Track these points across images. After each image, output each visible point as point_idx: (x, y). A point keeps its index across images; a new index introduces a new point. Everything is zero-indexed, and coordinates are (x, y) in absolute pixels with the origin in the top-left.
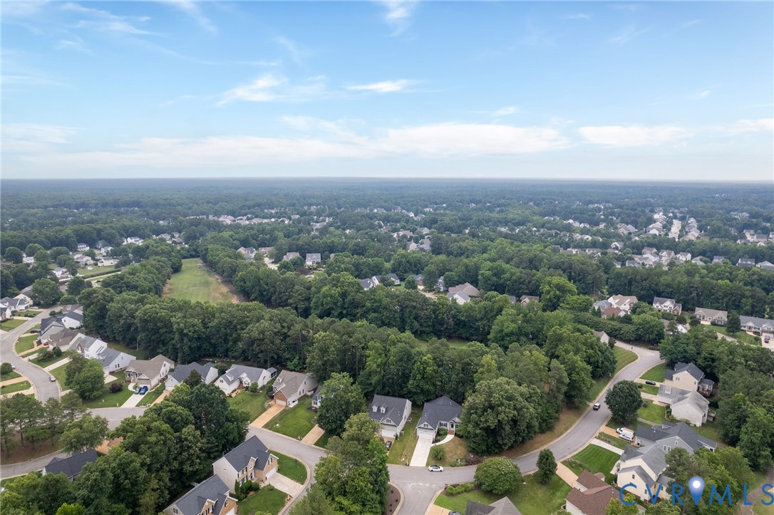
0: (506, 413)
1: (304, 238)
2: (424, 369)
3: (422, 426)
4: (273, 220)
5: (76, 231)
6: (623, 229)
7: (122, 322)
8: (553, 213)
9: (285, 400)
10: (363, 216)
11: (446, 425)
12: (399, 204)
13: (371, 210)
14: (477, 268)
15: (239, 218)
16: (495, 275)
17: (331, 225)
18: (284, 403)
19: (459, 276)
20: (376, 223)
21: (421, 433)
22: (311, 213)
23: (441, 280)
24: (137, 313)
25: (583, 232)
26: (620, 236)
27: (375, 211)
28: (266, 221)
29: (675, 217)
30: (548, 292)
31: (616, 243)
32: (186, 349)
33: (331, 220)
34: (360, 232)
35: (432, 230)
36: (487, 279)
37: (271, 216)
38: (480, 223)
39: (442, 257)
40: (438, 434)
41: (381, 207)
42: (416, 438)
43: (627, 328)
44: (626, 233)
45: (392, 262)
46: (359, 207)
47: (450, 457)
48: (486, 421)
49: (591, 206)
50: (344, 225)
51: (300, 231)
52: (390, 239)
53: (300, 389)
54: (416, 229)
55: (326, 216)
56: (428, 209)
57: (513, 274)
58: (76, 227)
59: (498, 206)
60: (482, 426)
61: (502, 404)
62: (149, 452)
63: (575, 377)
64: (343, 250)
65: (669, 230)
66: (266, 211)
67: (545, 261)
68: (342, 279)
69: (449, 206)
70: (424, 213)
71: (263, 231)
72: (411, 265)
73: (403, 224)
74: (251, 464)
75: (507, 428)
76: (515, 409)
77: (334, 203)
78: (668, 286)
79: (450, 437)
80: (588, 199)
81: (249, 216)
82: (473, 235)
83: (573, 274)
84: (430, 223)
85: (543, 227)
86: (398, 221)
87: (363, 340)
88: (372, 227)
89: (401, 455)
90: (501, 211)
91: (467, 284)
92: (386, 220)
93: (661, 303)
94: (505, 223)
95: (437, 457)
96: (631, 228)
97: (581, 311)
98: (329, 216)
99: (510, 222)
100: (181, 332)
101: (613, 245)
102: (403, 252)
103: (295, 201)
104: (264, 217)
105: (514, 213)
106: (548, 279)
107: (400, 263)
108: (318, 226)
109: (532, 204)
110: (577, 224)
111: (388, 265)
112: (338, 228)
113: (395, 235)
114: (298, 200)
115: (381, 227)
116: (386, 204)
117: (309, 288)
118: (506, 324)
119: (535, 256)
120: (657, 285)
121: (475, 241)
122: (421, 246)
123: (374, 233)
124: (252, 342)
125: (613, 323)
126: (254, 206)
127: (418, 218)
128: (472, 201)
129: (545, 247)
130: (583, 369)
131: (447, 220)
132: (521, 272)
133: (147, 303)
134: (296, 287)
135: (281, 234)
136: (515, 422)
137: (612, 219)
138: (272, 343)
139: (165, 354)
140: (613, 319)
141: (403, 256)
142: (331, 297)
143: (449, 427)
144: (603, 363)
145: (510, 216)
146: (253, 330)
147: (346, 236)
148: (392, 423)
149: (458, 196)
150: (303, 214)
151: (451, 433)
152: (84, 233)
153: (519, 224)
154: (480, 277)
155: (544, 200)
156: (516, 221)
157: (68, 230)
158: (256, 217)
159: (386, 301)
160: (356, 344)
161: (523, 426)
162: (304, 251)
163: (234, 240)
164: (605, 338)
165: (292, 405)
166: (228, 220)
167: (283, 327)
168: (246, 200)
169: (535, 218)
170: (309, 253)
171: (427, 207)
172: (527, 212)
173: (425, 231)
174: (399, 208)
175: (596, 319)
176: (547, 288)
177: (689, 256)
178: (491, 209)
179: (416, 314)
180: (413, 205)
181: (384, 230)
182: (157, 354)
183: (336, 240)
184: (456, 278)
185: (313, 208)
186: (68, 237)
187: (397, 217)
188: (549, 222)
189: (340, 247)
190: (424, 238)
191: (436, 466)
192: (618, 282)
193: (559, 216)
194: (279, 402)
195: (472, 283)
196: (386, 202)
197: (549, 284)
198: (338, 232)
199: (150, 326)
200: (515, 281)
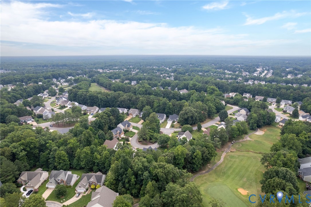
0: (190, 115)
1: (130, 76)
2: (170, 106)
3: (169, 119)
4: (117, 70)
5: (52, 74)
6: (244, 74)
7: (83, 97)
8: (220, 68)
9: (132, 115)
10: (150, 69)
11: (175, 120)
12: (163, 65)
13: (153, 67)
14: (188, 84)
15: (104, 70)
16: (194, 86)
17: (139, 72)
18: (132, 116)
19: (182, 87)
20: (155, 71)
21: (168, 122)
22: (131, 68)
23: (176, 88)
24: (87, 95)
25: (229, 74)
26: (242, 76)
27: (154, 67)
28: (115, 71)
29: (266, 70)
30: (209, 91)
31: (240, 78)
32: (102, 104)
33: (138, 70)
34: (149, 74)
35: (175, 74)
36: (191, 87)
37: (116, 69)
38: (192, 71)
39: (177, 81)
40: (173, 122)
41: (156, 66)
42: (167, 123)
43: (231, 100)
44: (245, 75)
45: (161, 83)
46: (148, 66)
47: (175, 126)
48: (185, 117)
49: (235, 65)
50: (143, 72)
51: (128, 74)
52: (160, 77)
53: (136, 113)
54: (169, 74)
55: (136, 69)
56: (174, 67)
57: (199, 86)
58: (51, 73)
59: (200, 66)
60: (184, 118)
61: (189, 112)
62: (104, 120)
63: (210, 109)
64: (144, 80)
65: (261, 74)
66: (114, 67)
67: (210, 82)
68: (145, 86)
69: (182, 66)
70: (172, 68)
71: (115, 74)
72: (167, 84)
73: (164, 72)
74: (127, 126)
75: (190, 118)
76: (192, 114)
77: (139, 64)
78: (249, 89)
79: (176, 123)
80: (235, 63)
81: (108, 69)
82: (189, 75)
83: (219, 86)
84: (174, 71)
85: (215, 73)
86: (163, 71)
87: (153, 100)
88: (153, 72)
89: (163, 126)
90: (201, 67)
91: (185, 89)
92: (158, 70)
93: (246, 95)
94: (201, 71)
95: (172, 126)
96: (247, 73)
97: (219, 96)
98: (138, 69)
99: (203, 71)
100: (101, 99)
101: (239, 79)
102: (164, 80)
103: (124, 64)
104: (114, 70)
105: (205, 68)
106: (210, 87)
107: (163, 83)
108: (134, 72)
109: (213, 65)
110: (228, 72)
111: (159, 84)
112: (141, 73)
113: (162, 75)
114: (125, 64)
115: (156, 73)
116: (158, 65)
117: (135, 89)
118: (194, 98)
119: (208, 81)
120: (245, 89)
121: (189, 77)
122: (171, 79)
123: (154, 74)
124: (121, 102)
125: (228, 99)
126: (109, 66)
127: (170, 70)
128: (190, 64)
129: (212, 78)
130: (212, 107)
131: (180, 70)
132: (202, 85)
133: (90, 92)
134: (131, 89)
135: (122, 75)
136: (192, 117)
137: (241, 70)
138: (127, 102)
139: (96, 106)
140: (228, 98)
141: (164, 81)
142: (142, 91)
143: (176, 120)
144: (221, 108)
145: (204, 69)
146: (122, 98)
147: (144, 76)
148: (161, 119)
149: (186, 62)
150: (128, 68)
151: (176, 122)
152: (54, 75)
153: (207, 72)
154: (189, 87)
155: (218, 63)
156: (206, 71)
157: (49, 74)
158: (111, 69)
159: (159, 92)
160: (151, 101)
161: (194, 118)
162: (131, 80)
163: (106, 77)
164: (224, 103)
165: (134, 117)
166: (101, 71)
167: (130, 98)
168: (106, 64)
169: (213, 70)
170: (132, 81)
171: (173, 66)
172: (210, 68)
173: (172, 74)
174: (163, 66)
175: (223, 98)
176: (209, 89)
177: (264, 82)
178: (197, 67)
179: (168, 96)
180: (168, 65)
181: (158, 73)
182: (94, 106)
183: (141, 76)
184: (181, 88)
185: (131, 66)
186: (49, 76)
187: (162, 69)
188: (218, 71)
189: (143, 79)
190: (172, 76)
191: (172, 128)
192: (233, 89)
193: (222, 69)
194: (130, 116)
195: (186, 89)
196: (158, 64)
197: (210, 88)
198: (142, 74)
199: (92, 98)
200: (200, 88)
